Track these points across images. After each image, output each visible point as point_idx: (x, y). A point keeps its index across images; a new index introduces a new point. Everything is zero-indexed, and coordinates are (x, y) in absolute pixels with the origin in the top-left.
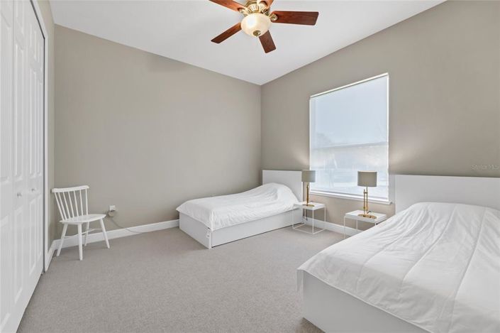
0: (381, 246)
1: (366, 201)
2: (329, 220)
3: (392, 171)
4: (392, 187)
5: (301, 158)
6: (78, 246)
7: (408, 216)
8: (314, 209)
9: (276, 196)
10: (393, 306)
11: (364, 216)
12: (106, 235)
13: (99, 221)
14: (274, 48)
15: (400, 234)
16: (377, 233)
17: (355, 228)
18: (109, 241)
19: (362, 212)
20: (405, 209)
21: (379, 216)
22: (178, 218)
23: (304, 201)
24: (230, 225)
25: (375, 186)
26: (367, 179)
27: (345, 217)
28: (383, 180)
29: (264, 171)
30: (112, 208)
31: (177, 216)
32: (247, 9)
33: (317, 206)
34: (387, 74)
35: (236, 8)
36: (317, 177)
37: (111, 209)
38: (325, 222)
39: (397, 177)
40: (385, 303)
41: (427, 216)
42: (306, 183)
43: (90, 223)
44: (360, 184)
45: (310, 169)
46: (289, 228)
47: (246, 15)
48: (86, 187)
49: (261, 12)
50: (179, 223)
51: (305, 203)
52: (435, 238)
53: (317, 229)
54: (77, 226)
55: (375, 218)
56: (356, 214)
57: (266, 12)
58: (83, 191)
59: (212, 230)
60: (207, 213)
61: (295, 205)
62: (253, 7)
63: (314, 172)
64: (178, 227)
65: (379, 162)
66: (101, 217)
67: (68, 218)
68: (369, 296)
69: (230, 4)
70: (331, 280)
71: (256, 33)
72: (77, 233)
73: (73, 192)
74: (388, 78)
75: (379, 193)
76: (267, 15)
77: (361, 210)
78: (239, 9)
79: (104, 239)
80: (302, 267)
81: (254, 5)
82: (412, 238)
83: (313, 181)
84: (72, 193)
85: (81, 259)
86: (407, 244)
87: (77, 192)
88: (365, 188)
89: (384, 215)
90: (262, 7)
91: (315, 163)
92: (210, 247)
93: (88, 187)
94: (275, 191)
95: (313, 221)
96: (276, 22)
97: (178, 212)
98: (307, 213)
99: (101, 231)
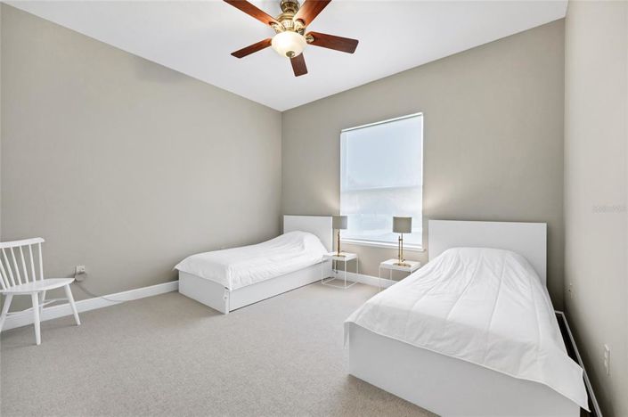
0: (423, 292)
1: (401, 249)
2: (361, 272)
3: (427, 217)
4: (426, 234)
5: (331, 201)
6: (33, 325)
7: (442, 261)
8: (346, 259)
9: (303, 247)
10: (439, 345)
11: (399, 265)
12: (75, 307)
13: (63, 288)
14: (306, 72)
15: (436, 279)
16: (417, 280)
17: (389, 278)
18: (79, 314)
19: (397, 261)
20: (439, 254)
21: (414, 265)
22: (178, 279)
23: (333, 251)
24: (251, 283)
25: (410, 232)
26: (402, 225)
27: (380, 266)
28: (417, 226)
29: (285, 216)
30: (79, 269)
31: (175, 276)
32: (280, 24)
33: (349, 257)
34: (421, 113)
35: (268, 21)
36: (349, 222)
37: (78, 271)
38: (357, 274)
39: (431, 222)
40: (432, 343)
41: (458, 262)
42: (336, 231)
43: (47, 291)
44: (395, 230)
45: (341, 215)
46: (317, 283)
47: (278, 32)
48: (39, 240)
49: (297, 31)
50: (178, 285)
51: (336, 253)
52: (467, 281)
53: (349, 282)
54: (30, 296)
55: (410, 266)
56: (390, 262)
57: (302, 31)
58: (35, 247)
59: (231, 289)
60: (223, 269)
61: (324, 256)
62: (287, 23)
63: (345, 217)
64: (177, 291)
65: (414, 207)
66: (67, 282)
67: (11, 285)
68: (417, 338)
69: (261, 16)
70: (379, 329)
71: (289, 54)
72: (31, 306)
73: (18, 248)
74: (422, 117)
75: (413, 240)
76: (303, 34)
77: (395, 258)
78: (270, 23)
79: (71, 313)
80: (349, 319)
81: (289, 21)
82: (448, 282)
83: (345, 228)
84: (16, 249)
85: (39, 342)
86: (445, 288)
87: (25, 248)
88: (400, 234)
89: (417, 263)
90: (299, 25)
91: (346, 208)
92: (227, 312)
93: (43, 241)
94: (301, 241)
95: (344, 274)
96: (312, 43)
97: (177, 271)
98: (338, 265)
99: (67, 302)
